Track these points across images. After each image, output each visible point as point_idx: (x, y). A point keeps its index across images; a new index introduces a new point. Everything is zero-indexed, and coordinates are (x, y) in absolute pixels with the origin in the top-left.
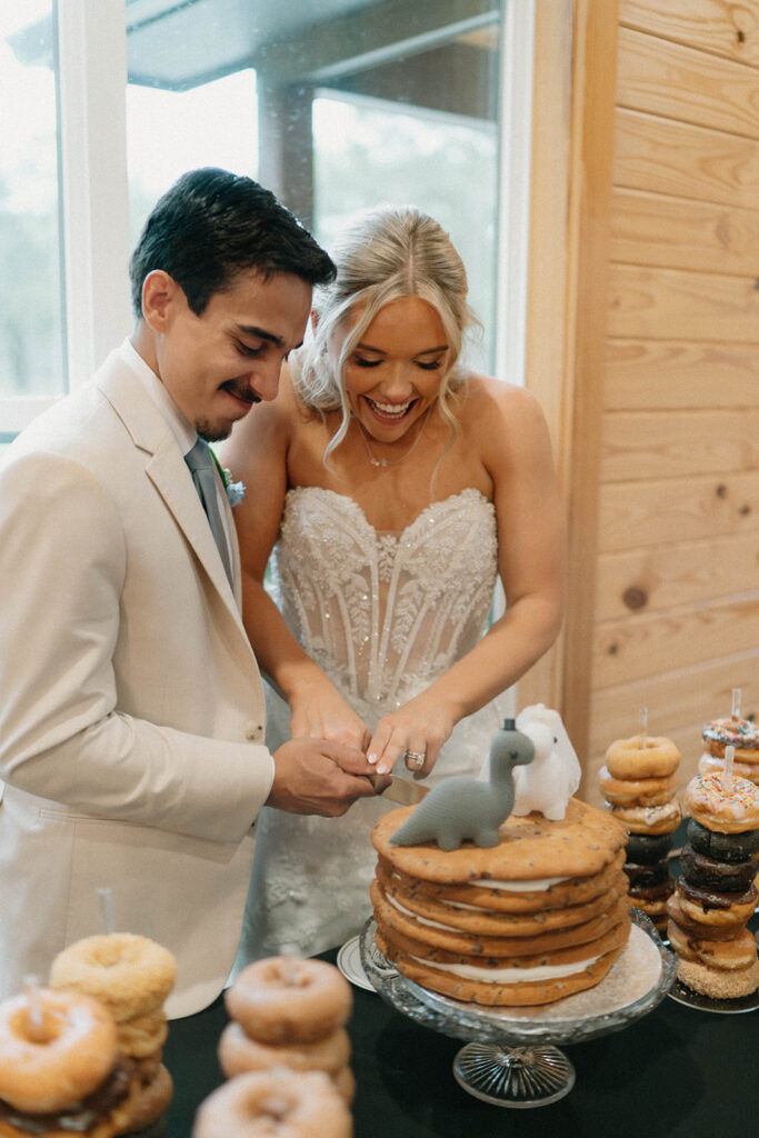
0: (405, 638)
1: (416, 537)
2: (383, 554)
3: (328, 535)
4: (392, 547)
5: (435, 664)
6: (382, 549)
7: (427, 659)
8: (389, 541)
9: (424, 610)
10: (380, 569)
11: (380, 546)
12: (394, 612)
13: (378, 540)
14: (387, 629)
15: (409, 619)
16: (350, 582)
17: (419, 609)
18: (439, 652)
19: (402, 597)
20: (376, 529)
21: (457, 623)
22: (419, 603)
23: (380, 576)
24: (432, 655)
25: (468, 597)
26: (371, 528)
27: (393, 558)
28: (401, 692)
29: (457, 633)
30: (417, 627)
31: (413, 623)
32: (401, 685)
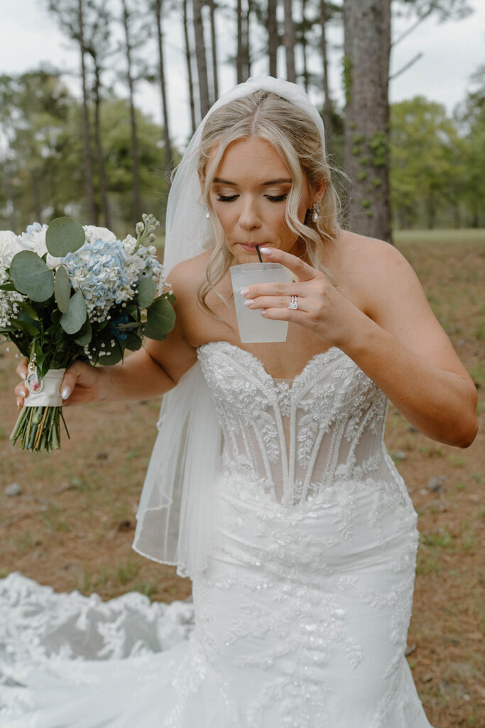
0: (308, 457)
1: (304, 384)
2: (281, 396)
3: (236, 385)
4: (287, 391)
5: (336, 473)
6: (280, 393)
7: (328, 471)
8: (283, 386)
9: (321, 434)
10: (281, 407)
11: (278, 391)
12: (296, 439)
13: (276, 386)
14: (292, 450)
15: (309, 442)
16: (259, 417)
17: (317, 435)
18: (338, 463)
19: (301, 427)
20: (273, 377)
21: (352, 439)
22: (315, 430)
23: (281, 412)
24: (333, 466)
25: (358, 420)
26: (269, 377)
27: (289, 399)
28: (310, 499)
29: (353, 447)
30: (316, 448)
31: (313, 446)
32: (310, 492)
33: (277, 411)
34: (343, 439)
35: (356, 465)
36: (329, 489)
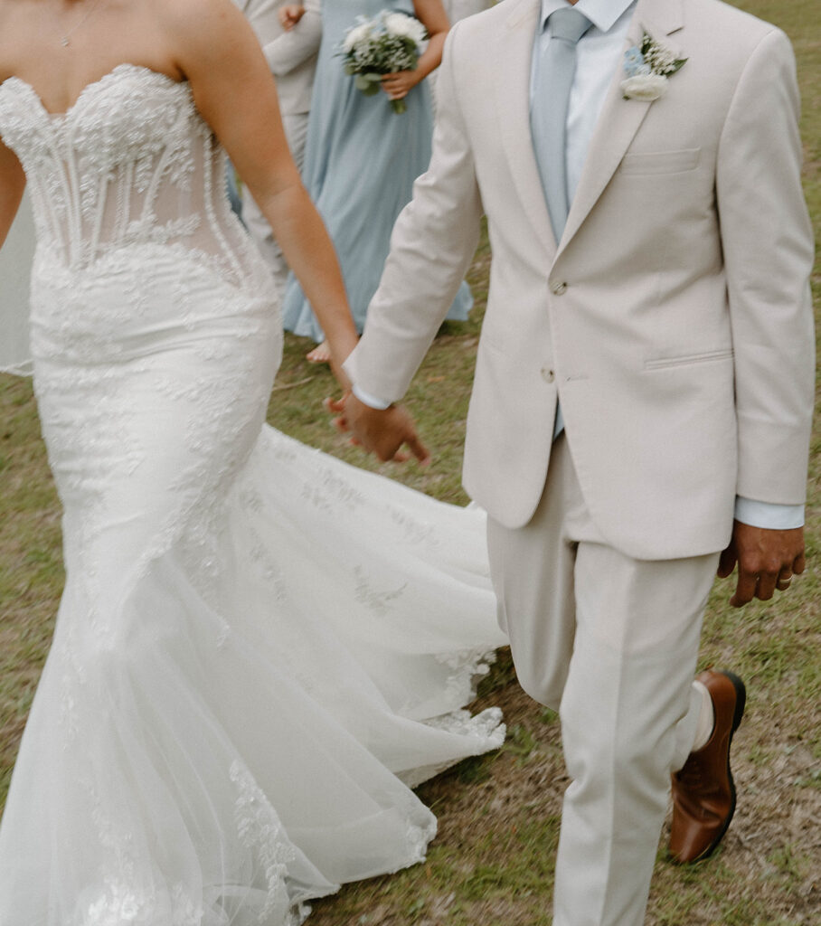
0: (94, 211)
1: (75, 117)
2: (57, 135)
4: (60, 127)
5: (129, 231)
6: (55, 131)
7: (119, 228)
9: (104, 182)
10: (58, 149)
11: (53, 129)
12: (79, 188)
13: (51, 123)
14: (77, 202)
15: (93, 192)
17: (100, 182)
19: (82, 173)
20: (48, 111)
21: (146, 190)
22: (97, 176)
23: (60, 156)
24: (124, 222)
25: (149, 165)
26: (44, 112)
27: (65, 138)
28: (98, 262)
29: (149, 199)
30: (102, 199)
31: (98, 195)
32: (99, 254)
33: (55, 153)
34: (133, 190)
35: (155, 223)
36: (121, 251)
